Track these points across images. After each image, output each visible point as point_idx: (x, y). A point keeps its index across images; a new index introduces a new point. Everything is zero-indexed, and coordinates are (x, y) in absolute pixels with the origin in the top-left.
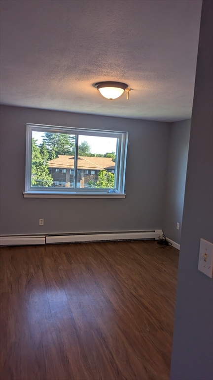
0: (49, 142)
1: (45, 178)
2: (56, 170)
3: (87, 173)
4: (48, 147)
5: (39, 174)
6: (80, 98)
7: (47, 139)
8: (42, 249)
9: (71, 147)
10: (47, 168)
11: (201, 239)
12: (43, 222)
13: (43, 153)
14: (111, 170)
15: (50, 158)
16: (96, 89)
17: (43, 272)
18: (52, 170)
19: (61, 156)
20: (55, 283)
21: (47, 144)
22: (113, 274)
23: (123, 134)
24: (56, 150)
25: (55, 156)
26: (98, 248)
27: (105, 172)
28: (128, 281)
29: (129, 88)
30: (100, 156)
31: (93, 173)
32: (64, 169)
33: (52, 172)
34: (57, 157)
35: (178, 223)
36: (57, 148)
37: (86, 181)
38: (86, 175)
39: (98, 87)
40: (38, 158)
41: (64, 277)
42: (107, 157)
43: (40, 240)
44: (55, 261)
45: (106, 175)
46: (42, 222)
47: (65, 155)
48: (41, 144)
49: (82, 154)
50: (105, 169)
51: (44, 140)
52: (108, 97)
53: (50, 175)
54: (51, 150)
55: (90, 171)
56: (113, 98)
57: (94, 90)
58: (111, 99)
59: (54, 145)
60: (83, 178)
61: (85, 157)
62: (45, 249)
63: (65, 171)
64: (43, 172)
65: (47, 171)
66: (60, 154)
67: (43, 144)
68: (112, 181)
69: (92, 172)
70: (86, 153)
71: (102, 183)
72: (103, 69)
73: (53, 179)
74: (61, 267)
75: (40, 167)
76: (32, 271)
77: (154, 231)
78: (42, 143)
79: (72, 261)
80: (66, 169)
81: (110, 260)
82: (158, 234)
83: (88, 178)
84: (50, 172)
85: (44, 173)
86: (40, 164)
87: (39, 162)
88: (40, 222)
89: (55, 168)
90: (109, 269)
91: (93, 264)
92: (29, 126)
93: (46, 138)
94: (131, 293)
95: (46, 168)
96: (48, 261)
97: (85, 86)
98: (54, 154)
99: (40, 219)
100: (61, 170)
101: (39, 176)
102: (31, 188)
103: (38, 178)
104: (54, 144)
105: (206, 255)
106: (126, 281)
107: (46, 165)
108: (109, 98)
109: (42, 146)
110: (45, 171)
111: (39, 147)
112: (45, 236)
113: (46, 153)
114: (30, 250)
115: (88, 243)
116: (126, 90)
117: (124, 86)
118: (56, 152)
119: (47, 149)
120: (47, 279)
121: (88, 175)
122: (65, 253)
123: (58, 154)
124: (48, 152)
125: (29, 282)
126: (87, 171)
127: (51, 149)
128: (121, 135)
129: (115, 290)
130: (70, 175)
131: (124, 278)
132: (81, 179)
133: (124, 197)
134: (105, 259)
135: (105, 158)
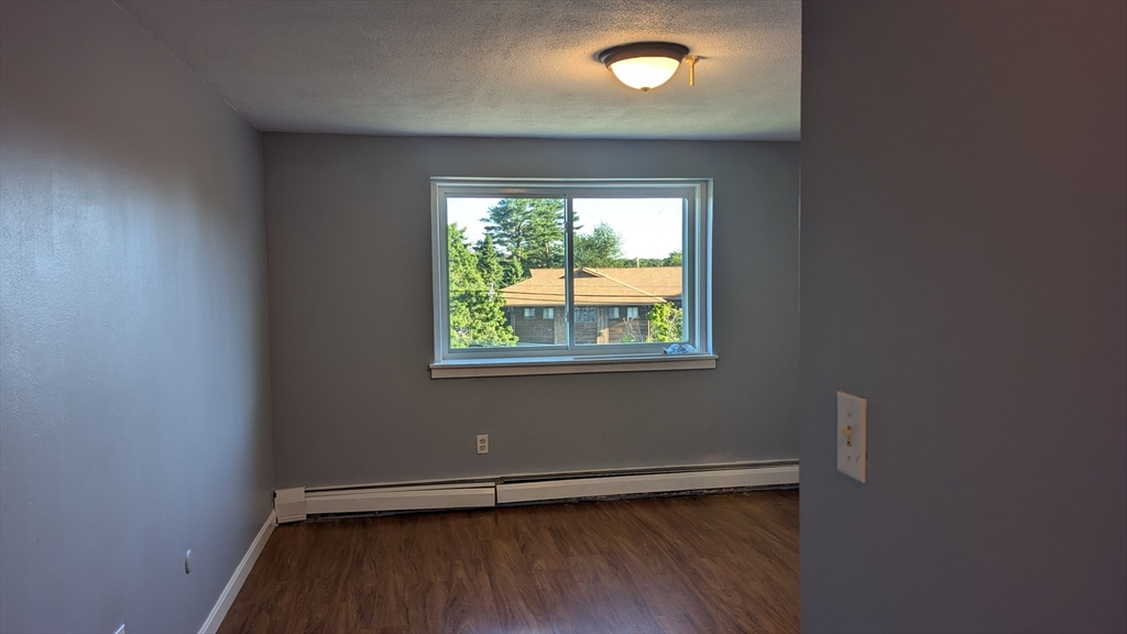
0: (502, 235)
1: (496, 338)
2: (527, 314)
3: (616, 315)
4: (500, 248)
5: (479, 327)
6: (566, 96)
7: (497, 225)
8: (489, 519)
10: (501, 309)
11: (838, 393)
12: (486, 444)
13: (487, 266)
15: (508, 279)
16: (604, 66)
17: (490, 575)
18: (513, 314)
19: (537, 270)
20: (522, 603)
21: (496, 240)
22: (686, 579)
23: (698, 185)
24: (524, 256)
25: (520, 271)
26: (644, 513)
27: (667, 309)
28: (729, 596)
29: (693, 54)
30: (652, 263)
31: (633, 314)
32: (548, 307)
33: (513, 318)
34: (527, 274)
36: (527, 249)
38: (612, 322)
39: (608, 62)
40: (474, 281)
41: (548, 587)
42: (674, 265)
43: (482, 496)
44: (522, 549)
45: (671, 318)
46: (483, 442)
47: (548, 267)
48: (479, 242)
49: (600, 262)
50: (668, 299)
51: (488, 229)
53: (510, 328)
54: (511, 257)
55: (623, 308)
56: (651, 87)
57: (599, 69)
58: (645, 89)
59: (518, 242)
60: (605, 332)
61: (607, 269)
62: (496, 519)
63: (551, 314)
64: (488, 320)
65: (499, 315)
66: (536, 266)
67: (486, 242)
69: (629, 310)
70: (611, 256)
72: (613, 14)
73: (517, 338)
74: (540, 564)
75: (479, 306)
76: (461, 573)
78: (483, 238)
79: (571, 549)
80: (552, 307)
81: (679, 542)
83: (620, 330)
84: (509, 318)
85: (492, 322)
86: (481, 300)
87: (477, 292)
88: (479, 445)
89: (523, 308)
90: (676, 568)
91: (629, 553)
92: (439, 186)
93: (492, 224)
94: (739, 627)
95: (496, 310)
96: (504, 549)
97: (573, 62)
98: (519, 268)
99: (479, 437)
100: (539, 310)
101: (479, 331)
102: (451, 351)
103: (475, 338)
104: (516, 239)
105: (849, 428)
106: (723, 597)
107: (496, 301)
108: (639, 87)
109: (483, 247)
110: (493, 317)
111: (475, 249)
112: (493, 484)
113: (495, 267)
114: (454, 524)
115: (616, 502)
116: (685, 61)
117: (677, 51)
118: (522, 261)
119: (499, 256)
120: (502, 593)
121: (620, 320)
122: (550, 529)
123: (529, 265)
124: (501, 263)
125: (452, 602)
126: (616, 310)
127: (510, 253)
128: (694, 188)
129: (692, 621)
131: (718, 588)
132: (600, 334)
133: (712, 365)
134: (664, 541)
135: (667, 268)
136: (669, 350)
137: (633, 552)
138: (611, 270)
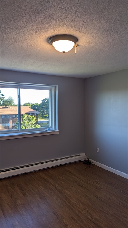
3: (14, 117)
9: (1, 101)
14: (29, 113)
22: (64, 200)
23: (53, 87)
27: (26, 116)
28: (79, 205)
35: (97, 148)
37: (13, 122)
38: (13, 118)
39: (51, 42)
42: (26, 106)
44: (11, 196)
45: (27, 117)
49: (9, 105)
50: (26, 113)
52: (61, 51)
56: (66, 51)
58: (64, 52)
60: (11, 120)
68: (32, 121)
70: (12, 104)
71: (25, 122)
74: (18, 202)
77: (80, 155)
79: (27, 193)
80: (3, 115)
81: (56, 185)
82: (82, 157)
83: (15, 120)
94: (88, 219)
106: (78, 206)
122: (18, 186)
126: (14, 115)
128: (52, 88)
130: (3, 119)
131: (75, 202)
132: (10, 121)
133: (58, 133)
134: (53, 186)
135: (24, 107)
136: (47, 129)
137: (45, 191)
138: (12, 107)
